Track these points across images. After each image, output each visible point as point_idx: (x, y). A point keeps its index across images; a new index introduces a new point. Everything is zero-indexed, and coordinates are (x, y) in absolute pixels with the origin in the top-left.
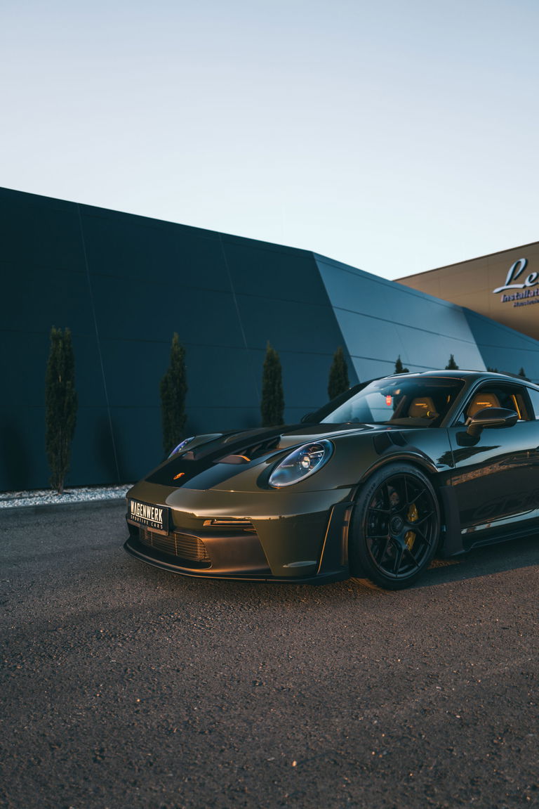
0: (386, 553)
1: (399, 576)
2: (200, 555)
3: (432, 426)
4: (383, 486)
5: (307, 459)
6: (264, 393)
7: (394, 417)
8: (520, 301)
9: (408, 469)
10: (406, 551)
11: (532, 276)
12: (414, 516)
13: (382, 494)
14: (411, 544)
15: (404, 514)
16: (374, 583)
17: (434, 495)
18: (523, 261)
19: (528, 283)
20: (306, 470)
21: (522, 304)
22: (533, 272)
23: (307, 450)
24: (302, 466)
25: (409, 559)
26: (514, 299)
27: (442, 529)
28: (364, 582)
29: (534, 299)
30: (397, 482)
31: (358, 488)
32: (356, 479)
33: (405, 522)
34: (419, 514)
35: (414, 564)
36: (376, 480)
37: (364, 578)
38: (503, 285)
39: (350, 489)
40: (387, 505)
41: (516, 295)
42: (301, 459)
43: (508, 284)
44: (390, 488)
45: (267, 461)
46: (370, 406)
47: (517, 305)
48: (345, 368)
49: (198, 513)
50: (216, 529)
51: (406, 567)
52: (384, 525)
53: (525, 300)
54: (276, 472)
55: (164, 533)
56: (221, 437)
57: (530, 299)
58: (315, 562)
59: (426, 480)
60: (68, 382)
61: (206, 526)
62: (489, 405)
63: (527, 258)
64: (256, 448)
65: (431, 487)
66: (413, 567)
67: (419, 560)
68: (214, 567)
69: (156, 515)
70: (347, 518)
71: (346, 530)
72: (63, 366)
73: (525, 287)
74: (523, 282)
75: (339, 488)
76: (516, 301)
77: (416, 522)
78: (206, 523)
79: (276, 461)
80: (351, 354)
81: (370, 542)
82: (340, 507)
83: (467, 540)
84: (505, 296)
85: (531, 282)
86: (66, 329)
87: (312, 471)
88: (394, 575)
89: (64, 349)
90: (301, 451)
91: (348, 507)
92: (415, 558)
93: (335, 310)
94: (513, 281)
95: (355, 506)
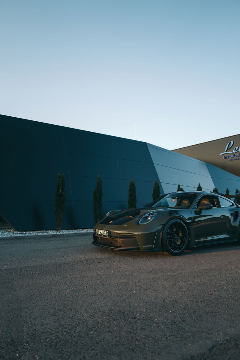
0: (172, 245)
1: (176, 252)
2: (118, 244)
3: (187, 208)
4: (171, 225)
5: (149, 217)
6: (129, 196)
7: (176, 206)
8: (231, 159)
9: (179, 221)
10: (178, 245)
11: (236, 148)
12: (180, 235)
13: (171, 227)
14: (180, 243)
15: (178, 234)
16: (169, 253)
17: (186, 229)
18: (232, 142)
19: (234, 151)
20: (149, 220)
21: (232, 160)
22: (237, 147)
23: (149, 215)
24: (148, 219)
25: (179, 247)
26: (228, 158)
27: (189, 239)
28: (166, 253)
29: (237, 158)
30: (175, 224)
31: (164, 225)
32: (164, 223)
33: (178, 236)
34: (182, 234)
35: (181, 249)
36: (169, 223)
37: (166, 251)
38: (224, 152)
39: (162, 226)
40: (173, 231)
41: (229, 156)
42: (148, 217)
43: (226, 152)
44: (173, 227)
45: (138, 217)
46: (168, 202)
47: (230, 160)
48: (159, 187)
49: (118, 232)
50: (124, 237)
51: (178, 250)
52: (171, 237)
53: (233, 158)
54: (141, 220)
55: (108, 238)
56: (121, 211)
57: (235, 158)
58: (152, 246)
59: (184, 224)
60: (63, 192)
61: (121, 236)
62: (206, 202)
63: (234, 141)
64: (134, 214)
65: (185, 226)
66: (180, 249)
67: (182, 247)
68: (123, 247)
69: (106, 233)
70: (161, 234)
71: (161, 237)
72: (62, 186)
73: (233, 153)
74: (232, 151)
75: (159, 225)
76: (229, 159)
77: (181, 236)
78: (121, 235)
79: (141, 217)
80: (161, 182)
81: (167, 242)
82: (159, 231)
83: (197, 243)
84: (225, 156)
85: (236, 151)
86: (63, 173)
87: (151, 220)
88: (174, 251)
89: (62, 180)
90: (148, 215)
91: (161, 231)
92: (181, 247)
93: (154, 164)
94: (228, 150)
95: (163, 230)
